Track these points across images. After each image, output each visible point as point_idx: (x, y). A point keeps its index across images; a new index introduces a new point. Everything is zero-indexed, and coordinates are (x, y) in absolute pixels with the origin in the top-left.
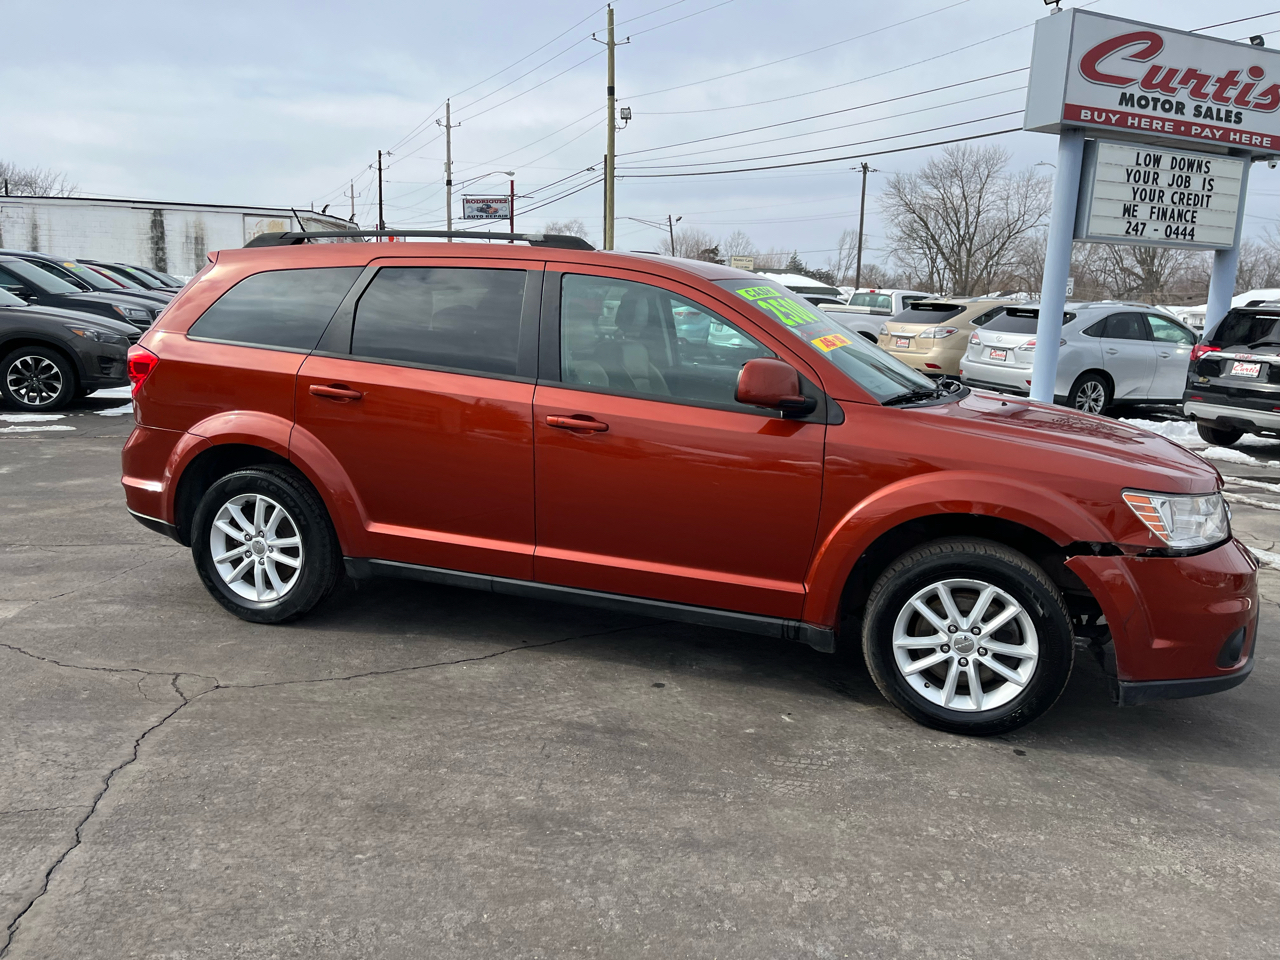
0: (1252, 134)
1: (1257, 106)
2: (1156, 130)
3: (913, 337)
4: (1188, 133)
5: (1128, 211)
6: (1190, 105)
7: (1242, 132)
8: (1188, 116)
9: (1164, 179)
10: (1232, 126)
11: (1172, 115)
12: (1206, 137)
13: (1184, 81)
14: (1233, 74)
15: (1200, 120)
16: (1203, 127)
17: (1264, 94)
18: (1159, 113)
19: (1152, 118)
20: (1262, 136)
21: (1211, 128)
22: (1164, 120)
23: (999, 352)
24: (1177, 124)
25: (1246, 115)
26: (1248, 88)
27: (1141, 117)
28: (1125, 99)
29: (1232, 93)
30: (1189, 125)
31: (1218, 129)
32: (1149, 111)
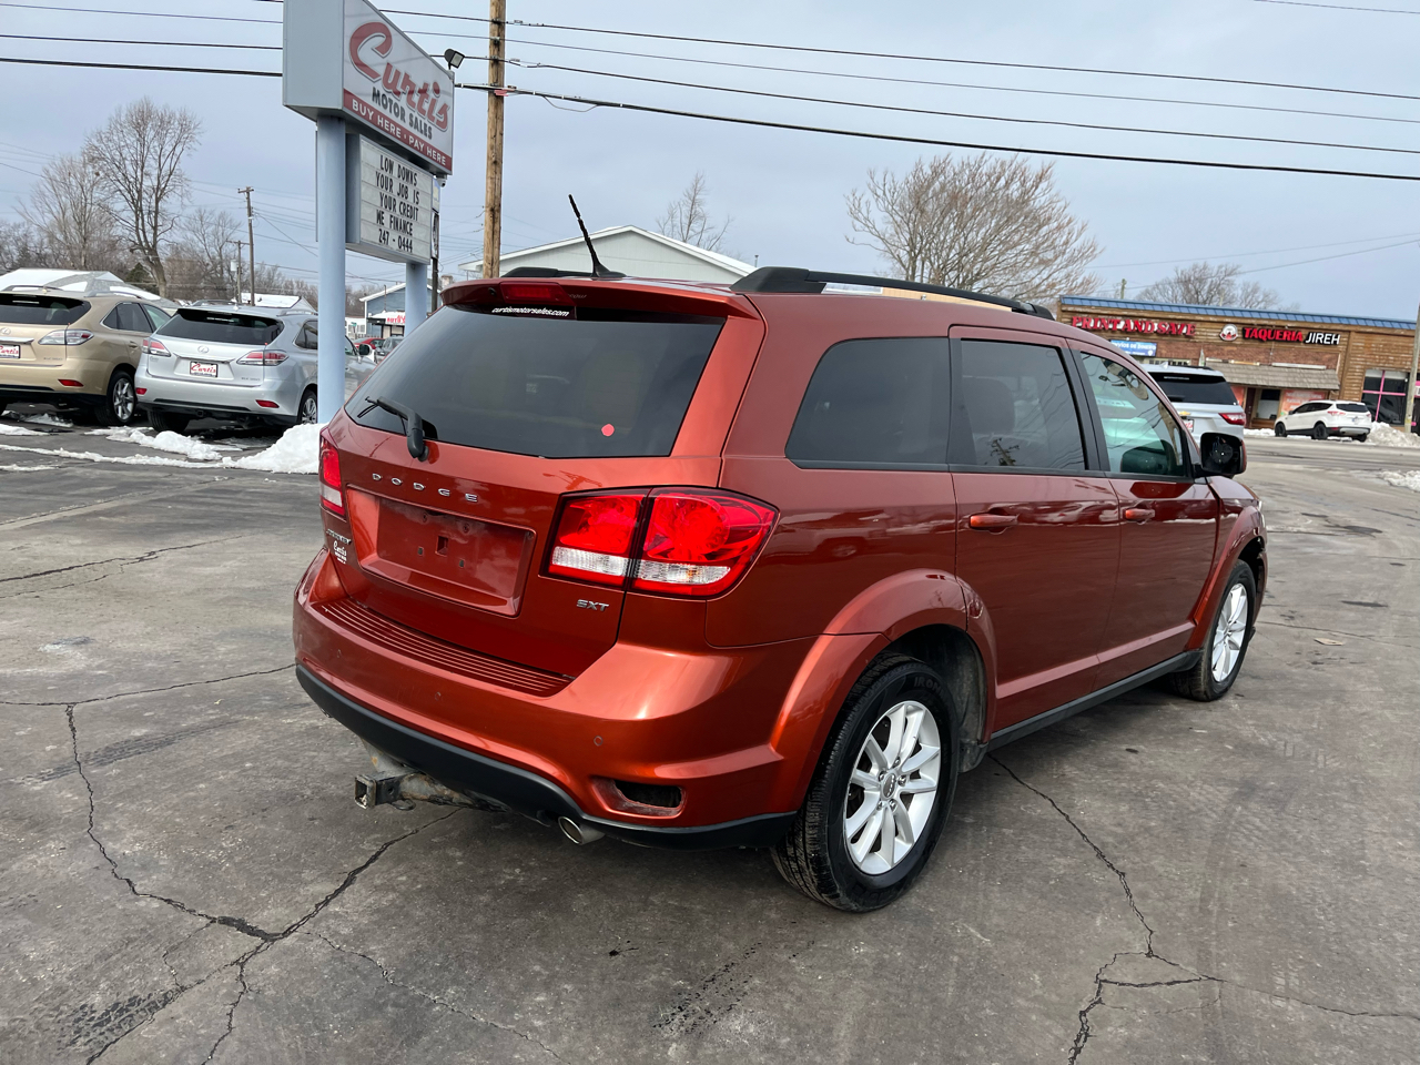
0: (438, 151)
1: (438, 122)
2: (391, 134)
3: (29, 343)
4: (407, 142)
5: (380, 217)
6: (408, 112)
7: (433, 148)
8: (406, 126)
9: (396, 188)
10: (426, 139)
11: (398, 120)
12: (416, 148)
13: (403, 86)
14: (426, 85)
15: (412, 130)
16: (415, 137)
17: (440, 112)
18: (392, 116)
19: (391, 121)
20: (442, 154)
21: (420, 140)
22: (397, 125)
23: (203, 366)
24: (404, 131)
25: (435, 131)
26: (433, 103)
27: (385, 118)
28: (376, 95)
29: (426, 106)
30: (409, 133)
31: (423, 142)
32: (386, 112)
